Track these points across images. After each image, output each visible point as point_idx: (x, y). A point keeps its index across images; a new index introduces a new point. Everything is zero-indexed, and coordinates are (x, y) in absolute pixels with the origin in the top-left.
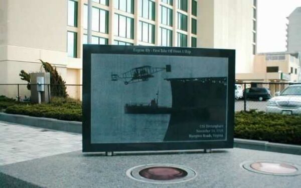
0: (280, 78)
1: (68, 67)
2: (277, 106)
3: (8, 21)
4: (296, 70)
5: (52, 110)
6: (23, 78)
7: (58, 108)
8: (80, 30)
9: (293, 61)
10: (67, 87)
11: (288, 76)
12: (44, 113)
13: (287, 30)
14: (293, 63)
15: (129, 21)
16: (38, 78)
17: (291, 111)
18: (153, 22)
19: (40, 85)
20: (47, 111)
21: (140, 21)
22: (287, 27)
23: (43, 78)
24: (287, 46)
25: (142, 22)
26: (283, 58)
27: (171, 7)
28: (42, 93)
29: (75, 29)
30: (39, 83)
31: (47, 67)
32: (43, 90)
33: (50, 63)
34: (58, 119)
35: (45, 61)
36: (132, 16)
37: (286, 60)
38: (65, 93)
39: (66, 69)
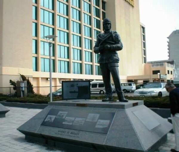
0: (159, 78)
1: (33, 77)
2: (138, 93)
3: (3, 54)
4: (171, 72)
5: (31, 100)
6: (11, 84)
7: (34, 98)
8: (39, 55)
9: (169, 67)
10: (34, 88)
11: (165, 76)
12: (27, 101)
13: (168, 46)
14: (169, 68)
15: (66, 48)
16: (21, 84)
17: (144, 96)
18: (80, 48)
19: (22, 87)
20: (29, 100)
21: (72, 48)
22: (168, 44)
23: (23, 84)
24: (169, 56)
25: (74, 48)
26: (162, 65)
27: (90, 38)
28: (23, 91)
29: (36, 55)
30: (22, 86)
31: (23, 77)
32: (24, 90)
33: (24, 75)
34: (35, 103)
35: (22, 74)
36: (68, 45)
37: (164, 66)
38: (33, 91)
39: (32, 78)
